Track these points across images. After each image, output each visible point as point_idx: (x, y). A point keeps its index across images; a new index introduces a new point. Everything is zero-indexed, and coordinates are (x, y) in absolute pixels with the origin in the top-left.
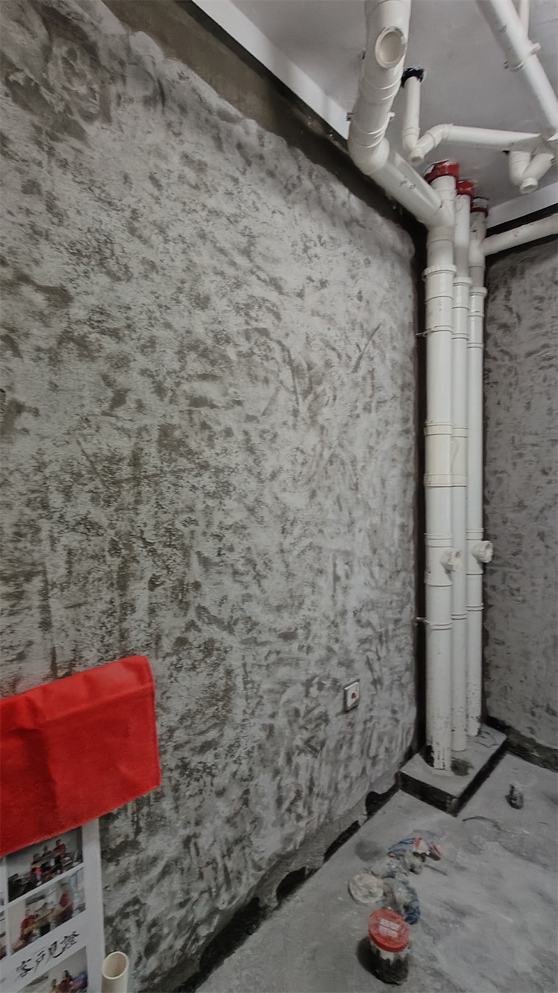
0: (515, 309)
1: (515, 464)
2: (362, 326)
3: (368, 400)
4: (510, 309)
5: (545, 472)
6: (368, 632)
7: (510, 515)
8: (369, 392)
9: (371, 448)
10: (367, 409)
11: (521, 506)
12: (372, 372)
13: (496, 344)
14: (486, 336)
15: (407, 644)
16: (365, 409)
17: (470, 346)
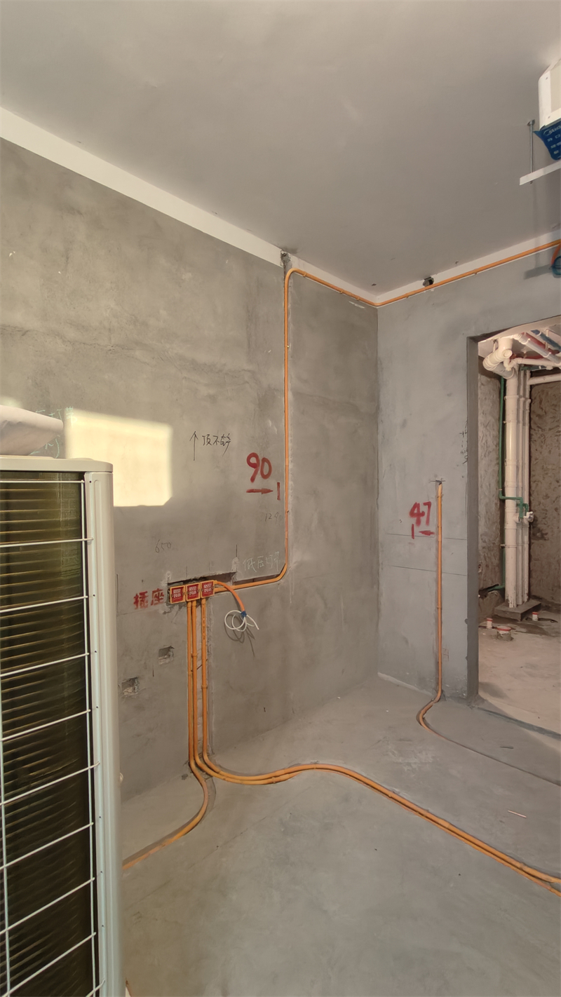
0: (544, 408)
1: (544, 478)
4: (542, 409)
5: (558, 482)
7: (542, 501)
11: (547, 496)
13: (535, 423)
14: (530, 419)
15: (496, 555)
17: (524, 424)
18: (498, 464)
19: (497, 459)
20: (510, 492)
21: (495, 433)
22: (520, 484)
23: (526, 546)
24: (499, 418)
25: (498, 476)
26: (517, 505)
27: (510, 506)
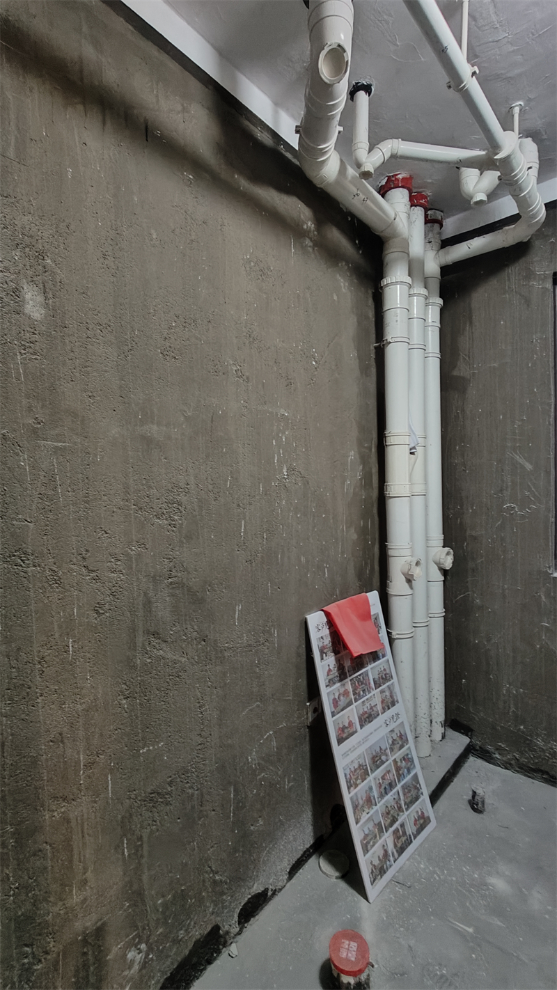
2: (318, 338)
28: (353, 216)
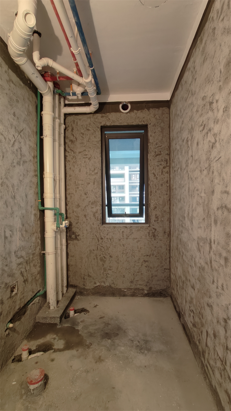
0: (75, 135)
1: (76, 191)
2: (15, 128)
3: (19, 160)
4: (73, 135)
5: (86, 194)
6: (21, 260)
7: (75, 209)
8: (19, 157)
9: (21, 181)
10: (19, 163)
11: (78, 206)
12: (20, 148)
13: (69, 147)
14: (65, 143)
15: (38, 263)
16: (17, 164)
17: (60, 145)
18: (36, 176)
19: (35, 171)
20: (49, 203)
21: (33, 145)
22: (58, 195)
23: (64, 247)
24: (37, 132)
25: (37, 187)
26: (55, 215)
27: (49, 216)
28: (31, 82)
